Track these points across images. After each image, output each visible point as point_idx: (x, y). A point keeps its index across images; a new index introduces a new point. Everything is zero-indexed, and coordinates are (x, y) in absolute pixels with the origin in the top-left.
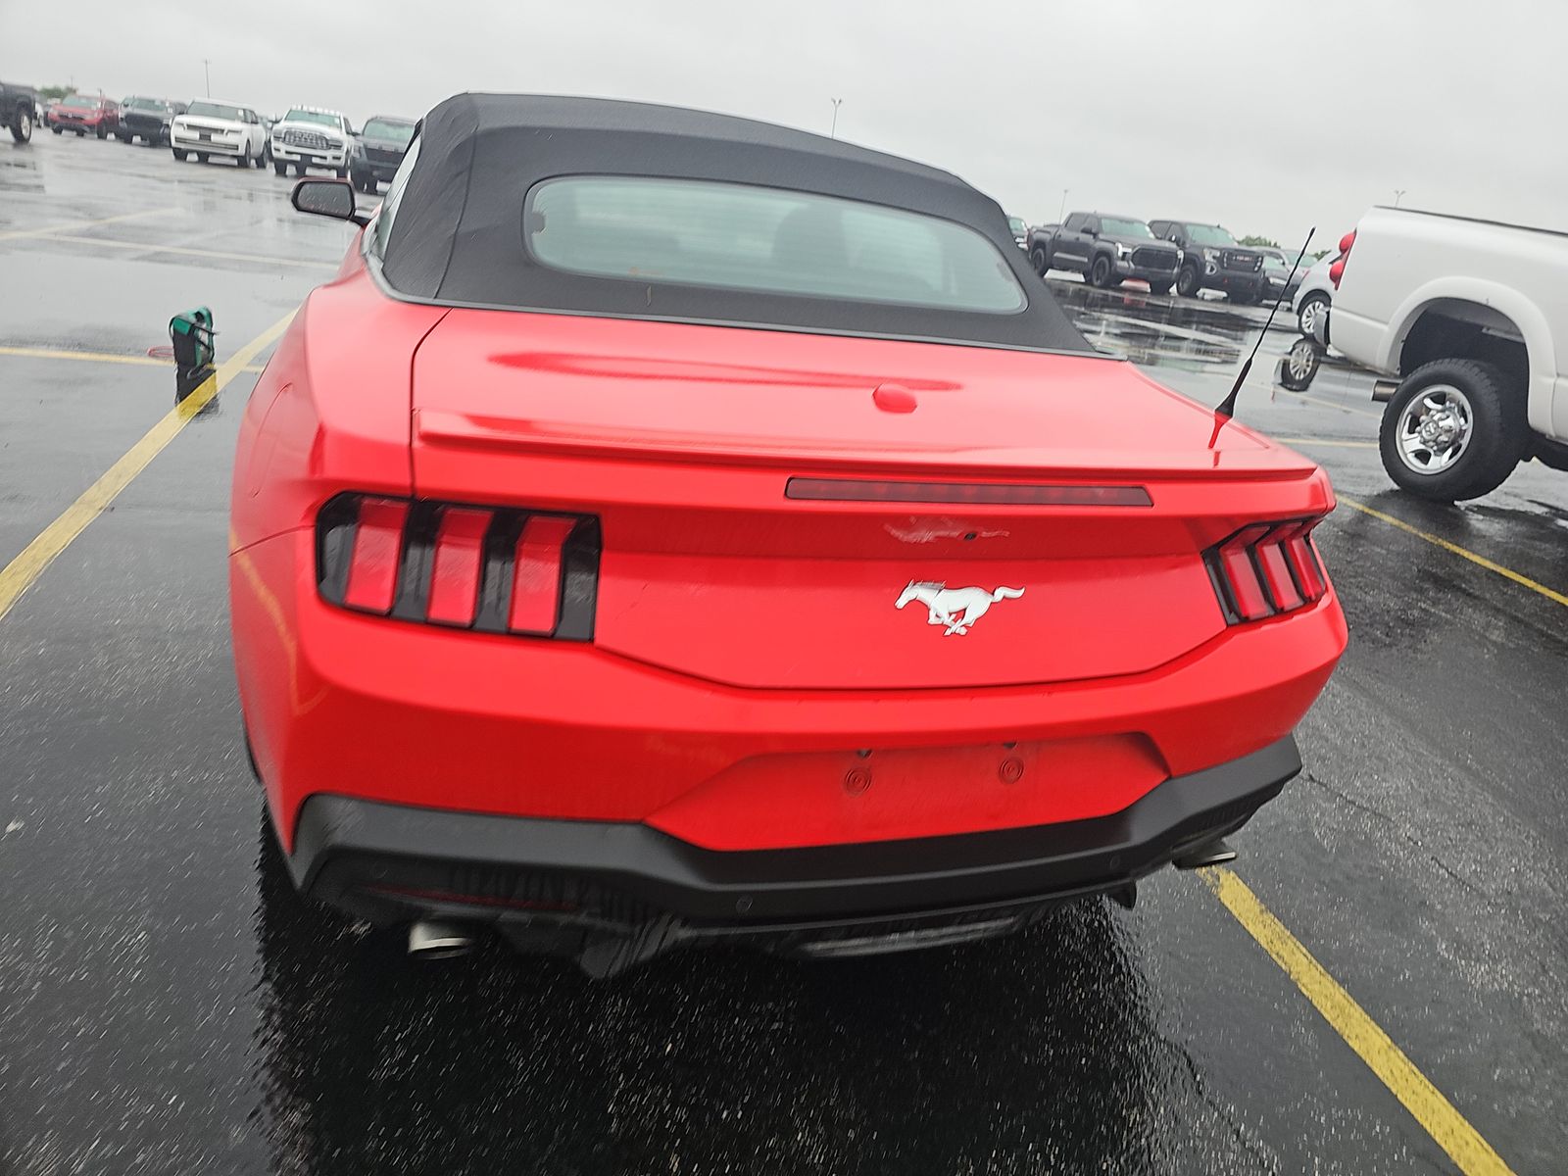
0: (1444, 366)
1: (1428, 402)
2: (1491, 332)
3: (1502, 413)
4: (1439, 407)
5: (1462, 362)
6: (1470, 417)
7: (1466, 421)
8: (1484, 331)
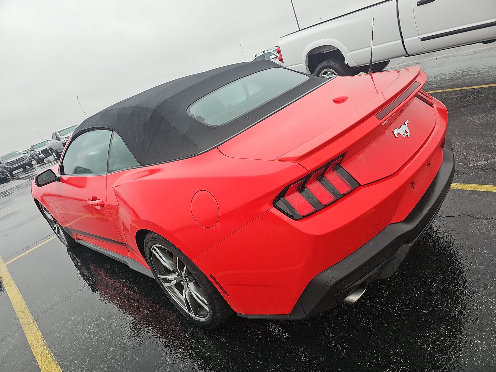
0: (322, 65)
1: (323, 75)
2: (324, 52)
3: (342, 68)
4: (326, 75)
5: (325, 62)
6: (336, 73)
7: (335, 74)
8: (323, 53)
